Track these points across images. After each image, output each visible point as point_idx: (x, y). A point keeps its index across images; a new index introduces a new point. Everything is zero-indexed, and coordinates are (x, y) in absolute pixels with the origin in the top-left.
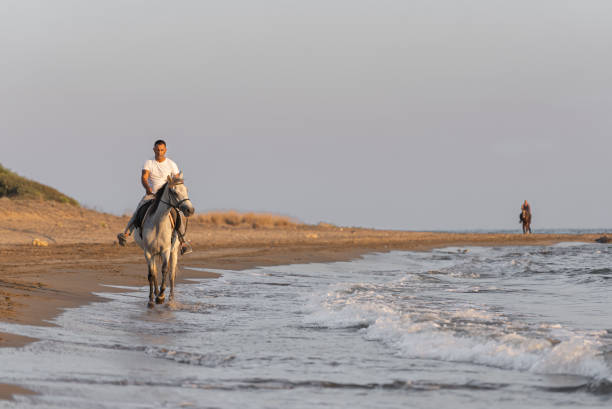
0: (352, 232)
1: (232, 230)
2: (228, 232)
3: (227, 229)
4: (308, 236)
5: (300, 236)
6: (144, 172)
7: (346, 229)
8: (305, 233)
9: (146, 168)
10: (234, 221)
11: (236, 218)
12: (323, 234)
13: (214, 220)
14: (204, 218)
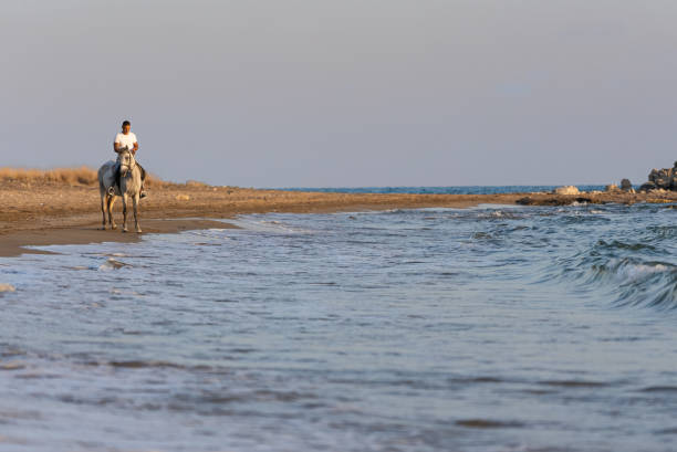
0: (229, 192)
1: (88, 190)
2: (83, 192)
3: (81, 189)
4: (178, 198)
5: (169, 197)
6: (115, 144)
7: (220, 189)
8: (174, 193)
9: (118, 141)
10: (89, 180)
11: (90, 176)
12: (195, 195)
13: (64, 178)
14: (52, 176)
